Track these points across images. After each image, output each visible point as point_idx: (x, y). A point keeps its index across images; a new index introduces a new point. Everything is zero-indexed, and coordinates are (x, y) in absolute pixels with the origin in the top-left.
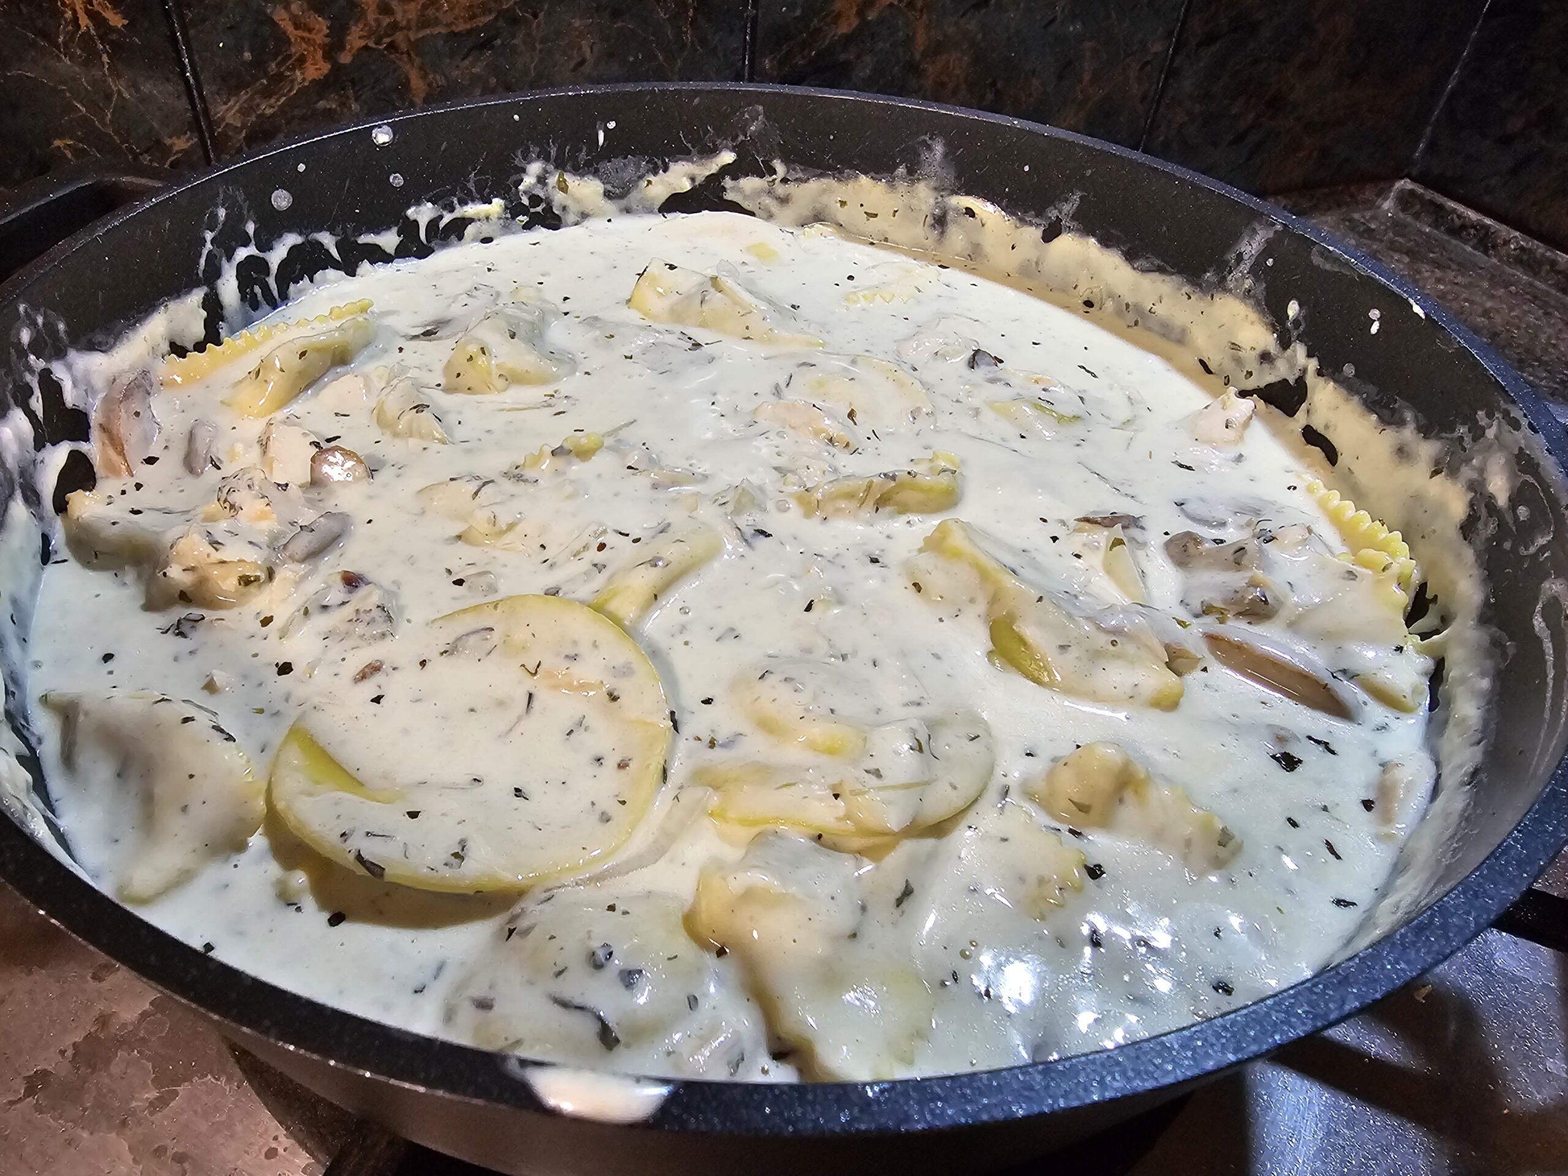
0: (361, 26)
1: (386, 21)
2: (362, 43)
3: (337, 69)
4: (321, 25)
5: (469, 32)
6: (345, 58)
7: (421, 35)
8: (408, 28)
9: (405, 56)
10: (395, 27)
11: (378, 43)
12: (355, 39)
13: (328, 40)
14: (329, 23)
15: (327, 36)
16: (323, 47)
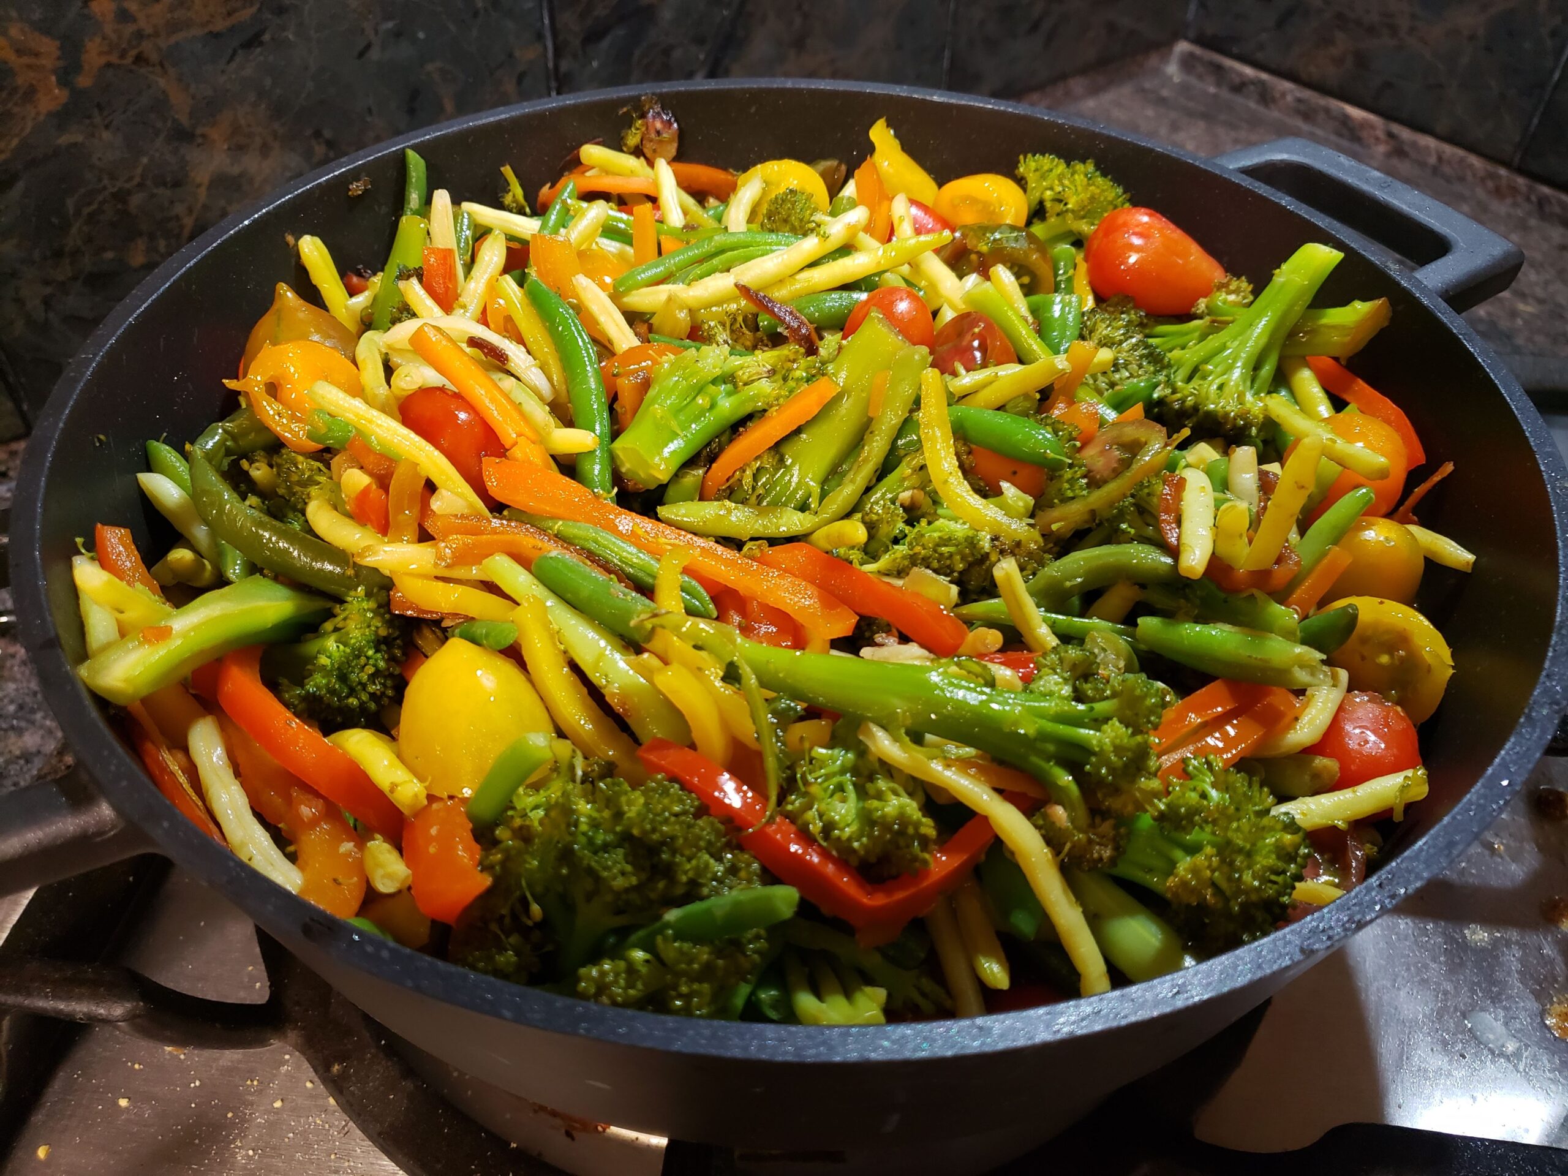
0: (98, 40)
1: (129, 29)
2: (103, 60)
3: (77, 95)
4: (49, 47)
5: (232, 29)
6: (84, 81)
7: (173, 39)
8: (156, 34)
9: (158, 69)
10: (140, 35)
11: (123, 56)
12: (94, 55)
13: (61, 63)
14: (58, 43)
15: (59, 58)
16: (55, 71)
